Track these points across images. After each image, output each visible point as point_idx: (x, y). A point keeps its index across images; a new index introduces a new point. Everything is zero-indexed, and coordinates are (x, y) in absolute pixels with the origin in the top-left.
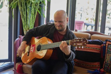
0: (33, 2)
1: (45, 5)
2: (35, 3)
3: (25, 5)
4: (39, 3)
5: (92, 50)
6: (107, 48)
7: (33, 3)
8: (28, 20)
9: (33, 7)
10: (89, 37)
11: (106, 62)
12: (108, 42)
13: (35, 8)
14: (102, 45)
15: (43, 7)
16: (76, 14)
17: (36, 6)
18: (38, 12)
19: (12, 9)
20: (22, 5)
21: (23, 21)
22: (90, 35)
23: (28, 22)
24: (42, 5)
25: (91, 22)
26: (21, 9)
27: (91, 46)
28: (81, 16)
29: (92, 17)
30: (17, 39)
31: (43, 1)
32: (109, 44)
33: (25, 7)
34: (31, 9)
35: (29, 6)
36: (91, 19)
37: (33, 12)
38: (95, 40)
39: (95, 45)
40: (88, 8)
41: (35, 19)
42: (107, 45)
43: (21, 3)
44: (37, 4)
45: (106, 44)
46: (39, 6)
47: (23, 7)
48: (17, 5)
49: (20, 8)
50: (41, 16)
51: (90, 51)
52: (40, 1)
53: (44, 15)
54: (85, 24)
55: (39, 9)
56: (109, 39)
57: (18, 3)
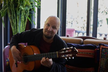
0: (23, 8)
1: (35, 12)
2: (25, 10)
3: (14, 13)
4: (29, 10)
5: (86, 55)
6: (101, 52)
7: (23, 10)
8: (18, 27)
9: (22, 14)
10: (82, 42)
11: (100, 67)
12: (102, 46)
13: (25, 16)
14: (96, 49)
15: (33, 14)
16: (67, 22)
17: (26, 13)
18: (28, 19)
19: (1, 17)
20: (12, 13)
21: (13, 28)
22: (82, 40)
23: (18, 29)
24: (32, 12)
25: (82, 30)
26: (11, 17)
27: (85, 51)
28: (72, 24)
29: (82, 26)
30: (7, 47)
31: (33, 8)
32: (103, 48)
33: (15, 15)
34: (21, 16)
35: (18, 13)
36: (81, 28)
37: (23, 20)
38: (89, 45)
39: (89, 50)
40: (78, 17)
41: (25, 26)
42: (101, 49)
43: (11, 10)
44: (27, 12)
45: (99, 48)
46: (29, 13)
47: (12, 14)
48: (7, 13)
49: (9, 16)
50: (32, 23)
51: (83, 56)
52: (30, 8)
53: (34, 23)
54: (76, 31)
55: (29, 16)
56: (103, 43)
57: (7, 11)
